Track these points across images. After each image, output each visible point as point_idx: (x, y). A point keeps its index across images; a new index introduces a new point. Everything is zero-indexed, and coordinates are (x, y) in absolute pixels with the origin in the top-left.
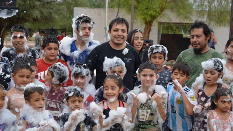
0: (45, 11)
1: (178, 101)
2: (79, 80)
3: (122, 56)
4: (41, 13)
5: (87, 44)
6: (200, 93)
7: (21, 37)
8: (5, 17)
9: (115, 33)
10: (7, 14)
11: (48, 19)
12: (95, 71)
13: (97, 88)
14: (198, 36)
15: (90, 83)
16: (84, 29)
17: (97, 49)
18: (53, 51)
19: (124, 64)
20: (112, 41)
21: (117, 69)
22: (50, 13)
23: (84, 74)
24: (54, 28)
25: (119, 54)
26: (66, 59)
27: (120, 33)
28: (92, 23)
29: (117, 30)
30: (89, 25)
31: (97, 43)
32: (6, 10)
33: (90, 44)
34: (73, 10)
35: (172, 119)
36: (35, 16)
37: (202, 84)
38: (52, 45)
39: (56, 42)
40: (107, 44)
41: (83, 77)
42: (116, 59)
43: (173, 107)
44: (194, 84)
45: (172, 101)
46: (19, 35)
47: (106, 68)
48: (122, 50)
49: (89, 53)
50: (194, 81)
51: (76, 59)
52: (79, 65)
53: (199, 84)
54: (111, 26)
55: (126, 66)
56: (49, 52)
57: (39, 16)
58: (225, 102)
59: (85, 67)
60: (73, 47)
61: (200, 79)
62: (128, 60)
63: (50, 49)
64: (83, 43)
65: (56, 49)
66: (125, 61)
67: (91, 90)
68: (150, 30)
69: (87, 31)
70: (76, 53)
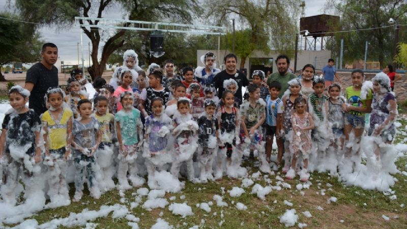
0: (179, 53)
1: (273, 107)
2: (209, 95)
3: (235, 78)
4: (177, 54)
5: (212, 71)
6: (288, 102)
7: (172, 67)
8: (157, 57)
9: (228, 64)
10: (159, 55)
11: (181, 58)
12: (218, 89)
13: (220, 98)
14: (284, 64)
15: (215, 95)
16: (209, 60)
17: (219, 74)
18: (190, 76)
19: (236, 83)
20: (227, 69)
21: (231, 86)
22: (182, 54)
23: (212, 91)
24: (186, 63)
25: (233, 77)
26: (199, 80)
27: (231, 63)
28: (214, 56)
29: (229, 62)
30: (212, 58)
31: (219, 71)
32: (157, 53)
33: (214, 71)
34: (196, 52)
35: (270, 118)
36: (173, 56)
37: (288, 96)
38: (189, 72)
39: (191, 70)
40: (225, 71)
41: (211, 93)
42: (231, 80)
43: (270, 111)
44: (283, 96)
45: (270, 107)
46: (170, 65)
47: (225, 86)
48: (234, 75)
49: (214, 77)
50: (283, 94)
51: (207, 80)
52: (208, 85)
53: (286, 96)
54: (225, 59)
55: (238, 85)
56: (187, 77)
57: (176, 56)
58: (299, 107)
59: (212, 86)
60: (204, 73)
61: (287, 92)
62: (239, 80)
63: (188, 75)
64: (209, 70)
65: (192, 75)
66: (237, 81)
67: (216, 100)
68: (245, 62)
69: (211, 62)
70: (206, 76)
